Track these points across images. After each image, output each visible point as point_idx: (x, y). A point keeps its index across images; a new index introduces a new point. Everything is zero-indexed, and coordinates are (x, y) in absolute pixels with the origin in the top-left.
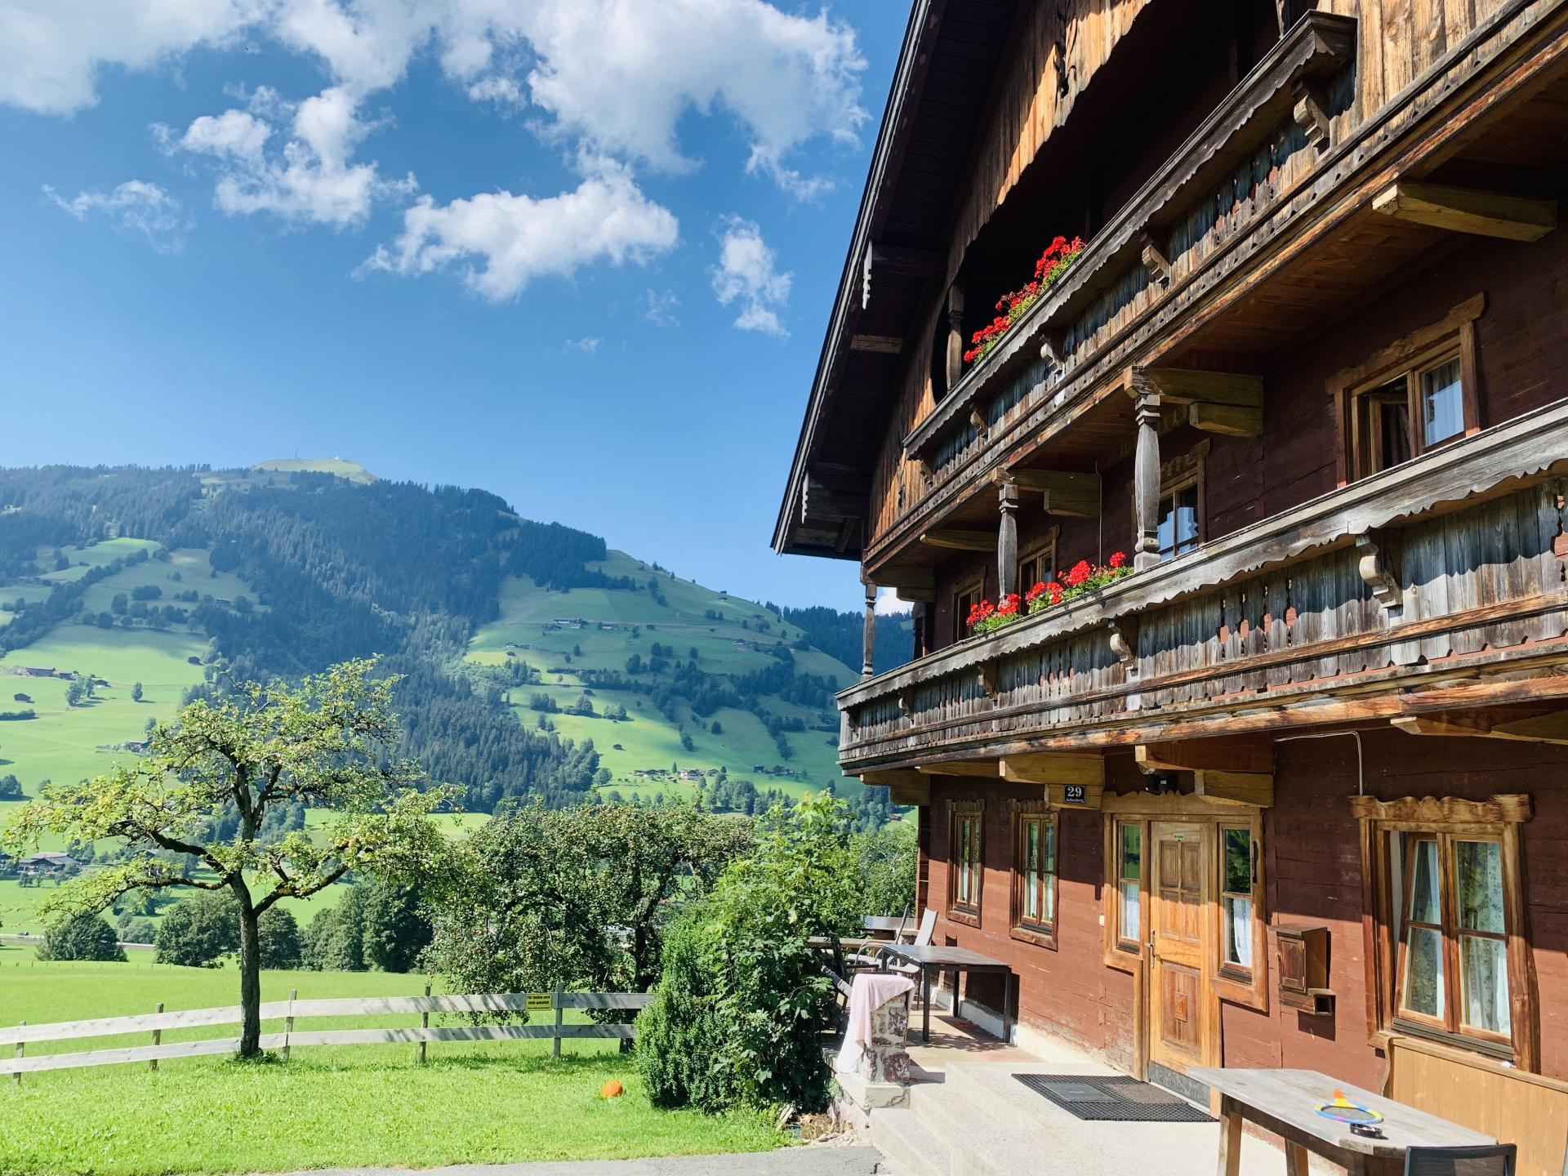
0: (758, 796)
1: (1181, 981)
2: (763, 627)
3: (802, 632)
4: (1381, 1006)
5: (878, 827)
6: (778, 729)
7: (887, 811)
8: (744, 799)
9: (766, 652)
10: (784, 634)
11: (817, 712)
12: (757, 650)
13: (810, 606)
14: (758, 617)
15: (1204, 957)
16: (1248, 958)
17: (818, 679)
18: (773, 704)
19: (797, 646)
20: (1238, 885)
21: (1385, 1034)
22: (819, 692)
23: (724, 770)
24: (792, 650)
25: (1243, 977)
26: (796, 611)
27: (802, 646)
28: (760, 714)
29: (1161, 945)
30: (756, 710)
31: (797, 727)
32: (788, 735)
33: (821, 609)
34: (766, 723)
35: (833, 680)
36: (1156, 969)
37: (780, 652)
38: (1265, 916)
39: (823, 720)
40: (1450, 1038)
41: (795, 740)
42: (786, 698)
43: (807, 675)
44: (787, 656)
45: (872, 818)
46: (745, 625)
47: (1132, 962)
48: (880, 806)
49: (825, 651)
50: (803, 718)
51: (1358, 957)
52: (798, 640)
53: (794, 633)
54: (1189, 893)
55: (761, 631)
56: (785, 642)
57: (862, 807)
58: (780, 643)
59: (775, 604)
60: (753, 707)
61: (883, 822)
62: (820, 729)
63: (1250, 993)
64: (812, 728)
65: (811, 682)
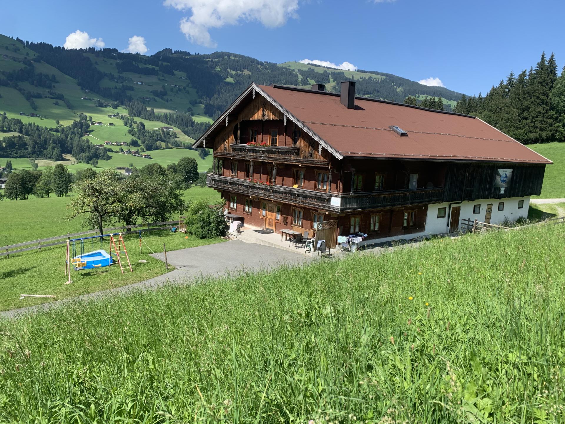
0: (24, 125)
1: (271, 220)
2: (16, 50)
3: (37, 54)
4: (292, 223)
5: (79, 138)
6: (29, 97)
7: (83, 132)
8: (17, 127)
9: (20, 62)
10: (28, 54)
11: (47, 90)
12: (15, 61)
13: (39, 42)
14: (13, 45)
15: (274, 218)
16: (279, 218)
17: (47, 76)
18: (26, 86)
19: (35, 60)
20: (279, 212)
21: (292, 225)
22: (48, 82)
23: (5, 114)
24: (33, 62)
25: (278, 220)
26: (32, 43)
27: (37, 60)
28: (20, 90)
29: (268, 216)
30: (18, 88)
31: (39, 96)
32: (34, 99)
33: (44, 44)
34: (23, 94)
35: (54, 77)
36: (267, 219)
37: (26, 62)
38: (281, 215)
39: (51, 94)
40: (297, 225)
41: (38, 102)
42: (32, 83)
43: (41, 74)
44: (31, 65)
45: (77, 135)
46: (7, 48)
47: (264, 218)
48: (80, 130)
49: (49, 64)
50: (41, 93)
51: (290, 219)
52: (34, 57)
53: (32, 54)
54: (273, 212)
55: (16, 52)
56: (28, 58)
57: (72, 130)
58: (26, 58)
59: (21, 39)
60: (15, 87)
61: (81, 136)
62: (49, 97)
63: (279, 222)
64: (46, 97)
65: (43, 77)
